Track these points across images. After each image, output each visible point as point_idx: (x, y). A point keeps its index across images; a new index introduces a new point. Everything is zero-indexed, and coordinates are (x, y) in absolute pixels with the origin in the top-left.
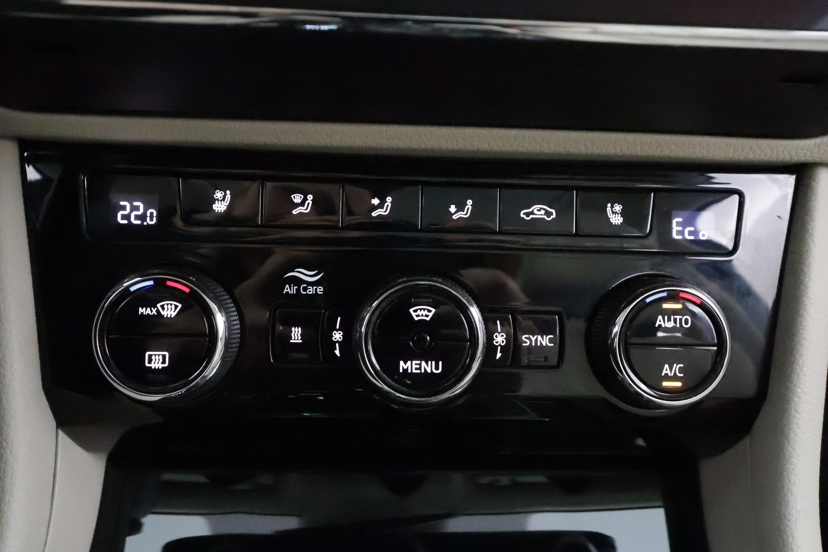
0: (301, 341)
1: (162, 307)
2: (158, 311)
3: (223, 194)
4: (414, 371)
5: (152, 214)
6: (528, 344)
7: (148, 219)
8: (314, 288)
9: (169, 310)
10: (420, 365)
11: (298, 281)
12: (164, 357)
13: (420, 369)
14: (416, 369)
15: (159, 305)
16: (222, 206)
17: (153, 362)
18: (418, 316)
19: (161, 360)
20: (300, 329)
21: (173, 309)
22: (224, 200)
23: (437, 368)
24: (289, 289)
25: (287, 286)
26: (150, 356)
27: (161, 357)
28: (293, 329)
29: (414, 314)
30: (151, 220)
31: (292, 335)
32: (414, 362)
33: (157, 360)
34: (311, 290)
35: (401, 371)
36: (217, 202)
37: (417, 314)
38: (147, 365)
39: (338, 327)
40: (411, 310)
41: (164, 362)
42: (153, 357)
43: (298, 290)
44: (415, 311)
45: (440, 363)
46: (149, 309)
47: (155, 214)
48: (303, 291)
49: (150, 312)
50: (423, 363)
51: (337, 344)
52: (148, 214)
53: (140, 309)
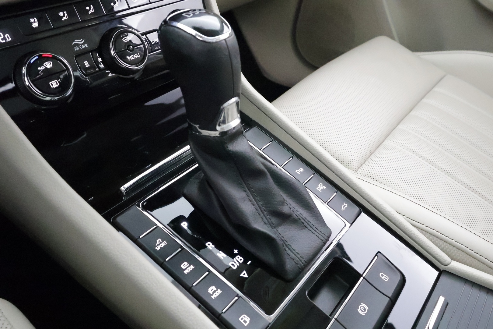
0: (89, 66)
1: (46, 64)
2: (45, 67)
3: (34, 20)
4: (133, 59)
5: (7, 36)
6: (153, 43)
7: (7, 39)
8: (84, 45)
9: (49, 65)
10: (133, 56)
11: (77, 45)
12: (56, 82)
13: (134, 57)
14: (133, 58)
15: (44, 65)
16: (36, 25)
17: (53, 85)
18: (125, 41)
19: (56, 84)
20: (87, 61)
21: (50, 64)
22: (35, 22)
23: (138, 56)
24: (76, 49)
25: (75, 48)
26: (51, 83)
27: (55, 83)
28: (84, 62)
29: (124, 41)
30: (9, 39)
31: (85, 64)
32: (132, 56)
33: (54, 84)
34: (83, 47)
35: (129, 60)
36: (33, 23)
37: (125, 40)
38: (52, 87)
39: (98, 57)
40: (123, 40)
41: (57, 84)
42: (53, 84)
43: (79, 48)
44: (124, 39)
45: (138, 54)
46: (41, 67)
47: (9, 36)
48: (81, 48)
49: (42, 68)
50: (134, 55)
51: (101, 63)
52: (6, 37)
53: (38, 68)
